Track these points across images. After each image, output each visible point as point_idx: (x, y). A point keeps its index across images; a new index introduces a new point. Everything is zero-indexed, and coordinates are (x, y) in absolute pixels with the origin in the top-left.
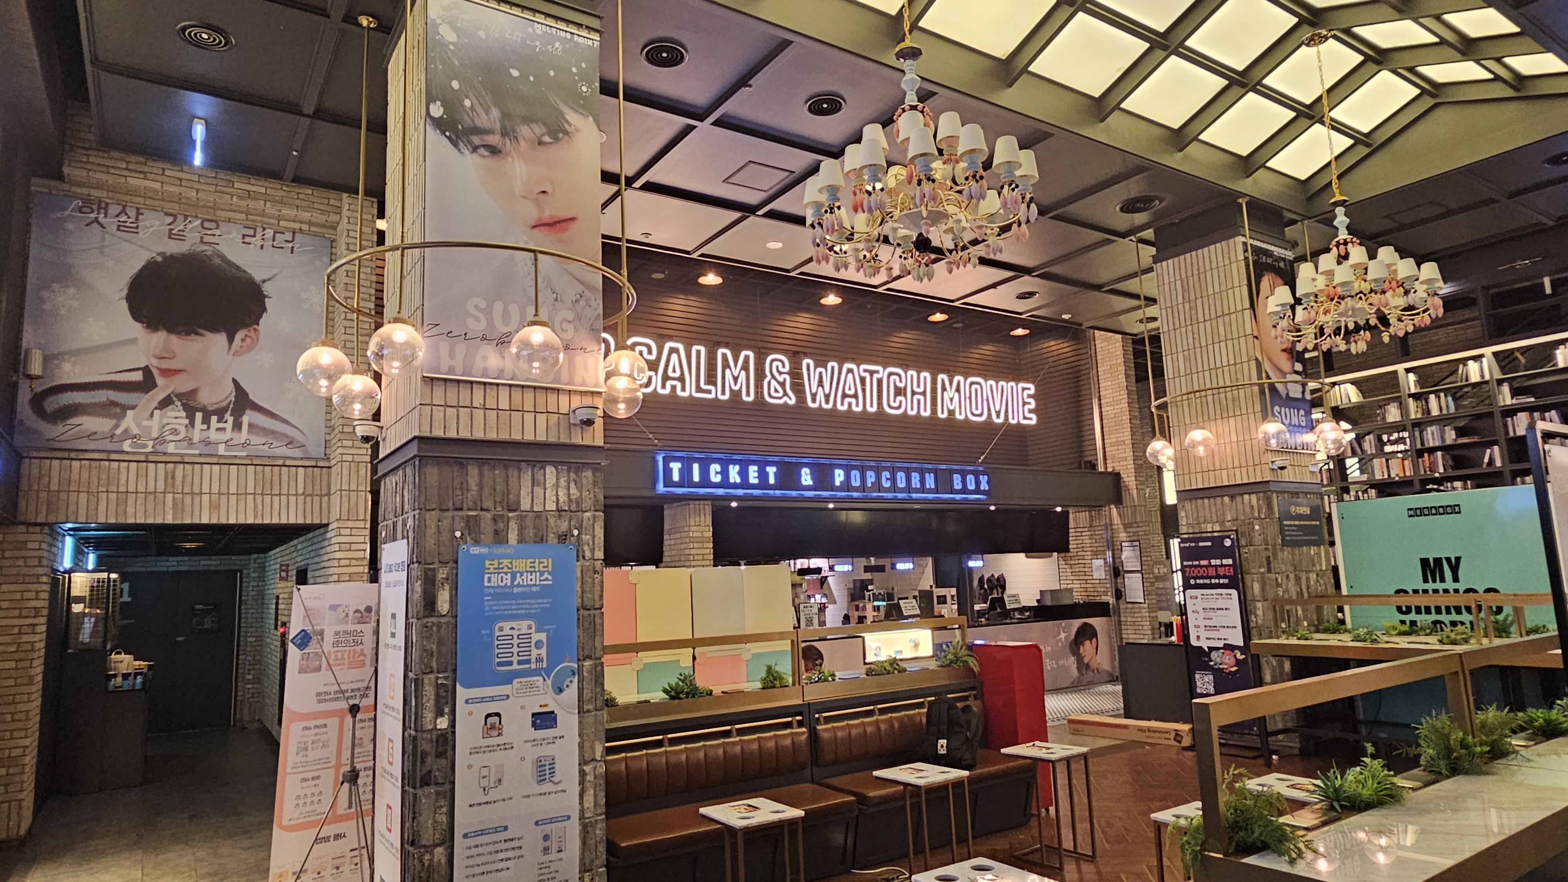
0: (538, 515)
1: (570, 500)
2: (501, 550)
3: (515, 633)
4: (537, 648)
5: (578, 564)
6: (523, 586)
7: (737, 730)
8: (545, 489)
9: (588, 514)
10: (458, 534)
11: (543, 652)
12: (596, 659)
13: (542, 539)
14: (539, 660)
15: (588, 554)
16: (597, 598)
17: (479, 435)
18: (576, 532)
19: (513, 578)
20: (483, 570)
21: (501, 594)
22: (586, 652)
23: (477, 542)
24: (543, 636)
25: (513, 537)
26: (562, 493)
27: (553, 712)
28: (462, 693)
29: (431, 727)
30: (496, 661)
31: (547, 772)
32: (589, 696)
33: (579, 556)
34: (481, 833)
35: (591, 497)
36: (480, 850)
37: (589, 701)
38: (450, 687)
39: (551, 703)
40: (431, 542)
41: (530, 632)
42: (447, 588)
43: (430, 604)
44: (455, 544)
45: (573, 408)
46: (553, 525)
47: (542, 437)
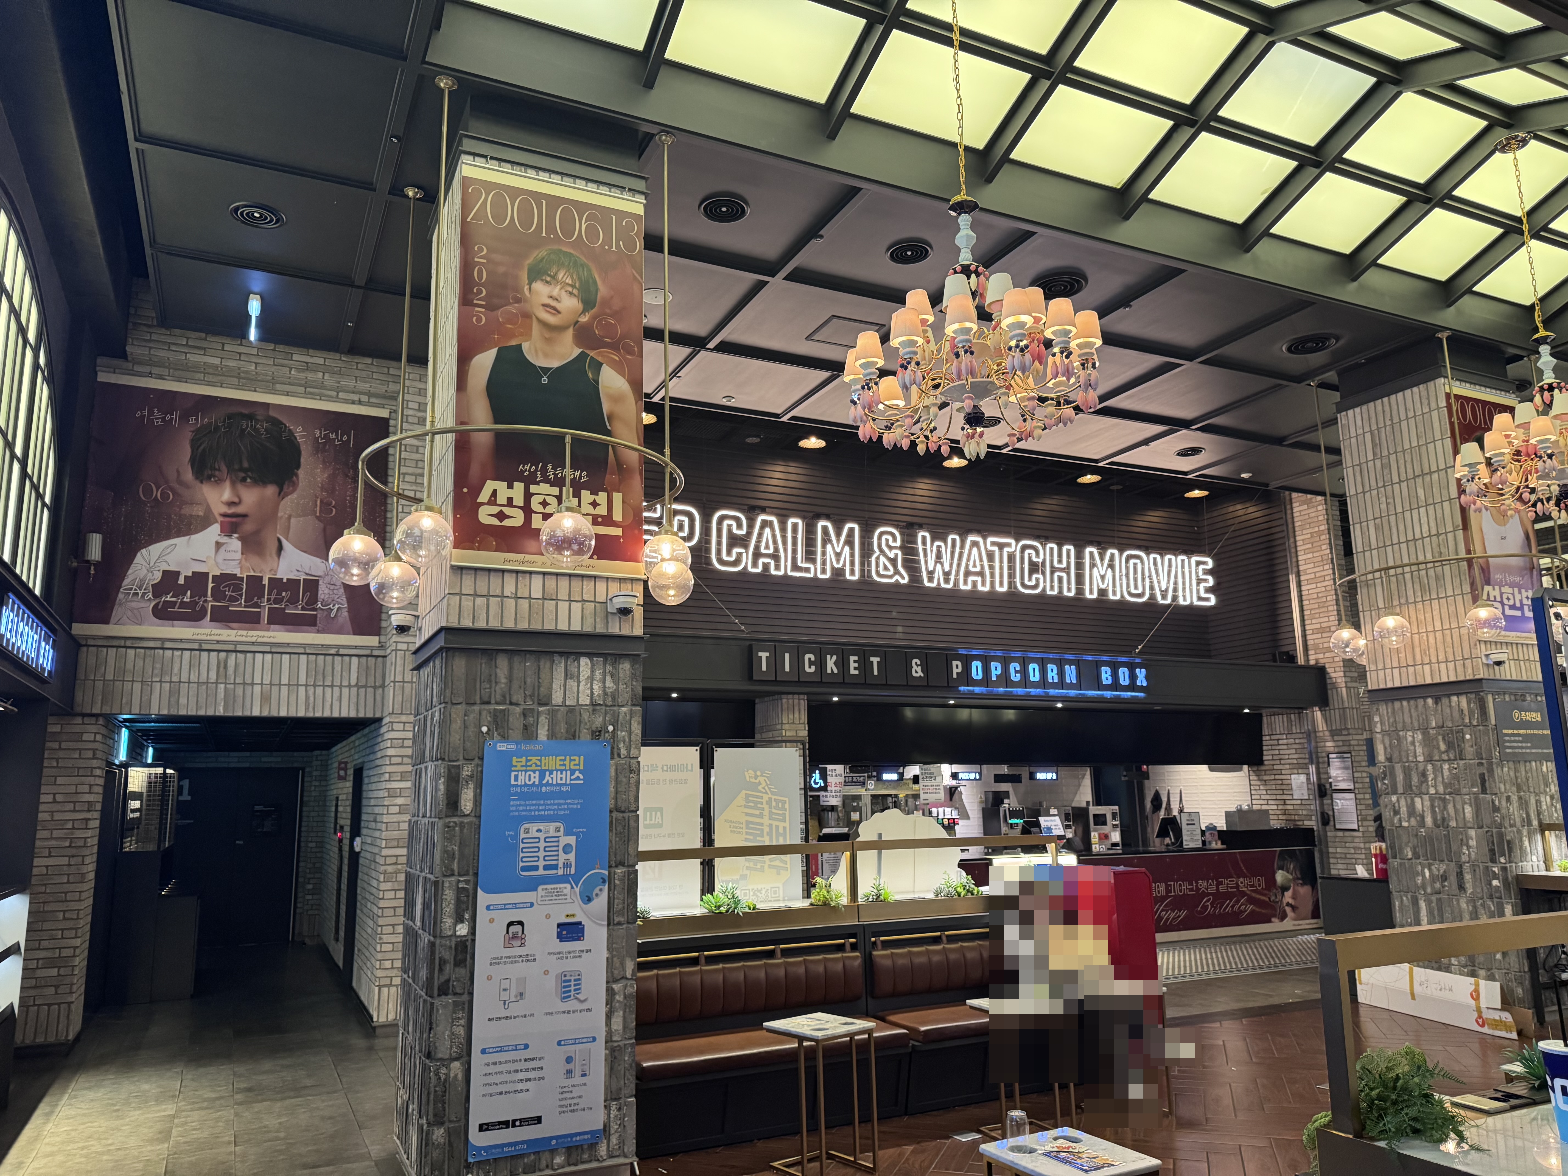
0: (571, 710)
1: (605, 694)
2: (530, 746)
3: (542, 836)
4: (565, 853)
5: (612, 762)
6: (552, 785)
8: (579, 681)
9: (624, 709)
10: (484, 729)
11: (572, 856)
12: (629, 865)
13: (574, 737)
14: (567, 865)
15: (623, 752)
16: (632, 799)
17: (509, 624)
18: (611, 728)
19: (542, 776)
20: (509, 768)
21: (529, 794)
22: (618, 858)
23: (504, 738)
24: (572, 840)
25: (543, 732)
26: (597, 687)
27: (580, 923)
28: (483, 899)
29: (449, 933)
30: (521, 864)
31: (572, 988)
32: (620, 906)
33: (614, 753)
34: (501, 1049)
35: (629, 689)
36: (499, 1068)
37: (620, 913)
38: (471, 892)
39: (579, 912)
40: (456, 738)
41: (557, 834)
42: (471, 785)
43: (453, 803)
44: (481, 739)
45: (610, 595)
46: (586, 720)
47: (576, 627)
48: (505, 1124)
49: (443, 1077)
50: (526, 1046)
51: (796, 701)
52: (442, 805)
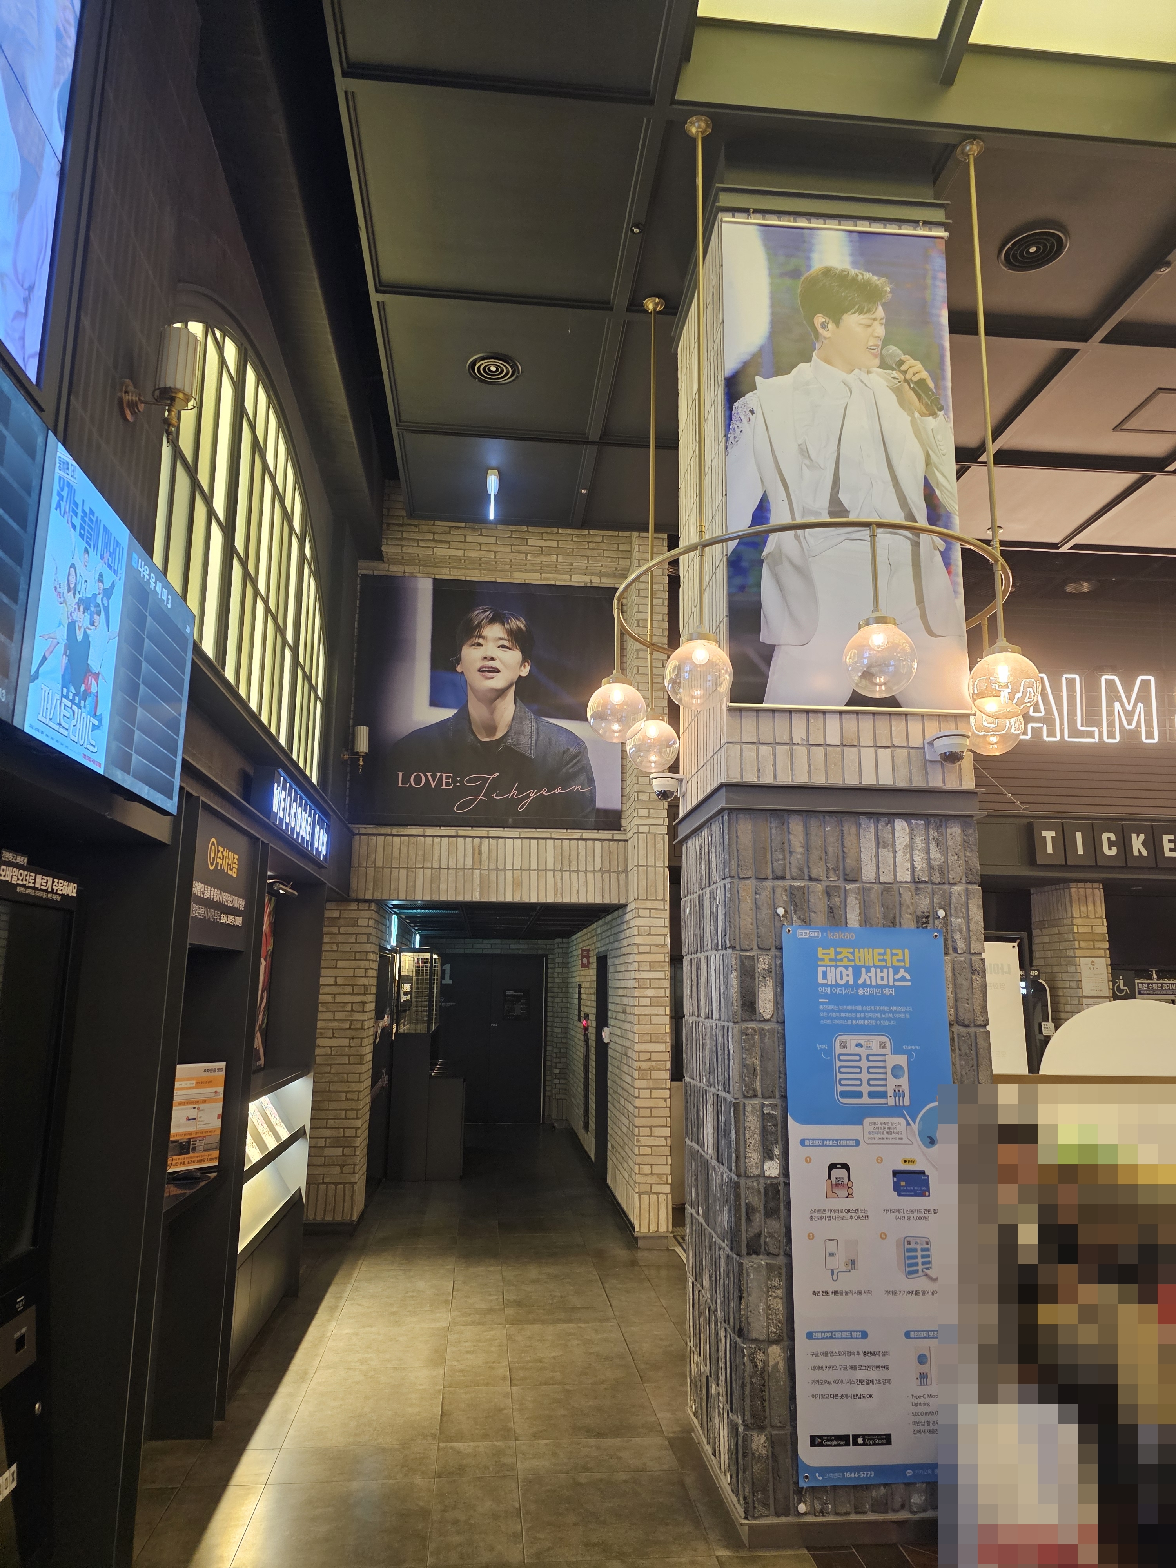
0: (887, 888)
1: (931, 867)
2: (839, 935)
3: (863, 1051)
4: (895, 1076)
5: (947, 958)
6: (870, 986)
8: (895, 852)
9: (957, 888)
10: (781, 911)
11: (904, 1082)
13: (894, 924)
15: (961, 945)
16: (978, 1010)
17: (802, 778)
18: (941, 913)
19: (857, 974)
20: (815, 961)
21: (843, 997)
23: (806, 923)
24: (902, 1060)
25: (853, 918)
26: (919, 859)
27: (923, 1173)
28: (796, 1130)
29: (757, 1172)
30: (840, 1088)
31: (920, 1260)
33: (949, 947)
34: (832, 1335)
35: (961, 862)
36: (830, 1361)
38: (779, 1119)
39: (919, 1158)
40: (746, 920)
41: (883, 1051)
42: (770, 982)
43: (749, 1004)
44: (778, 924)
45: (928, 738)
46: (908, 902)
47: (886, 780)
48: (844, 1440)
49: (760, 1365)
50: (865, 1335)
52: (736, 1006)
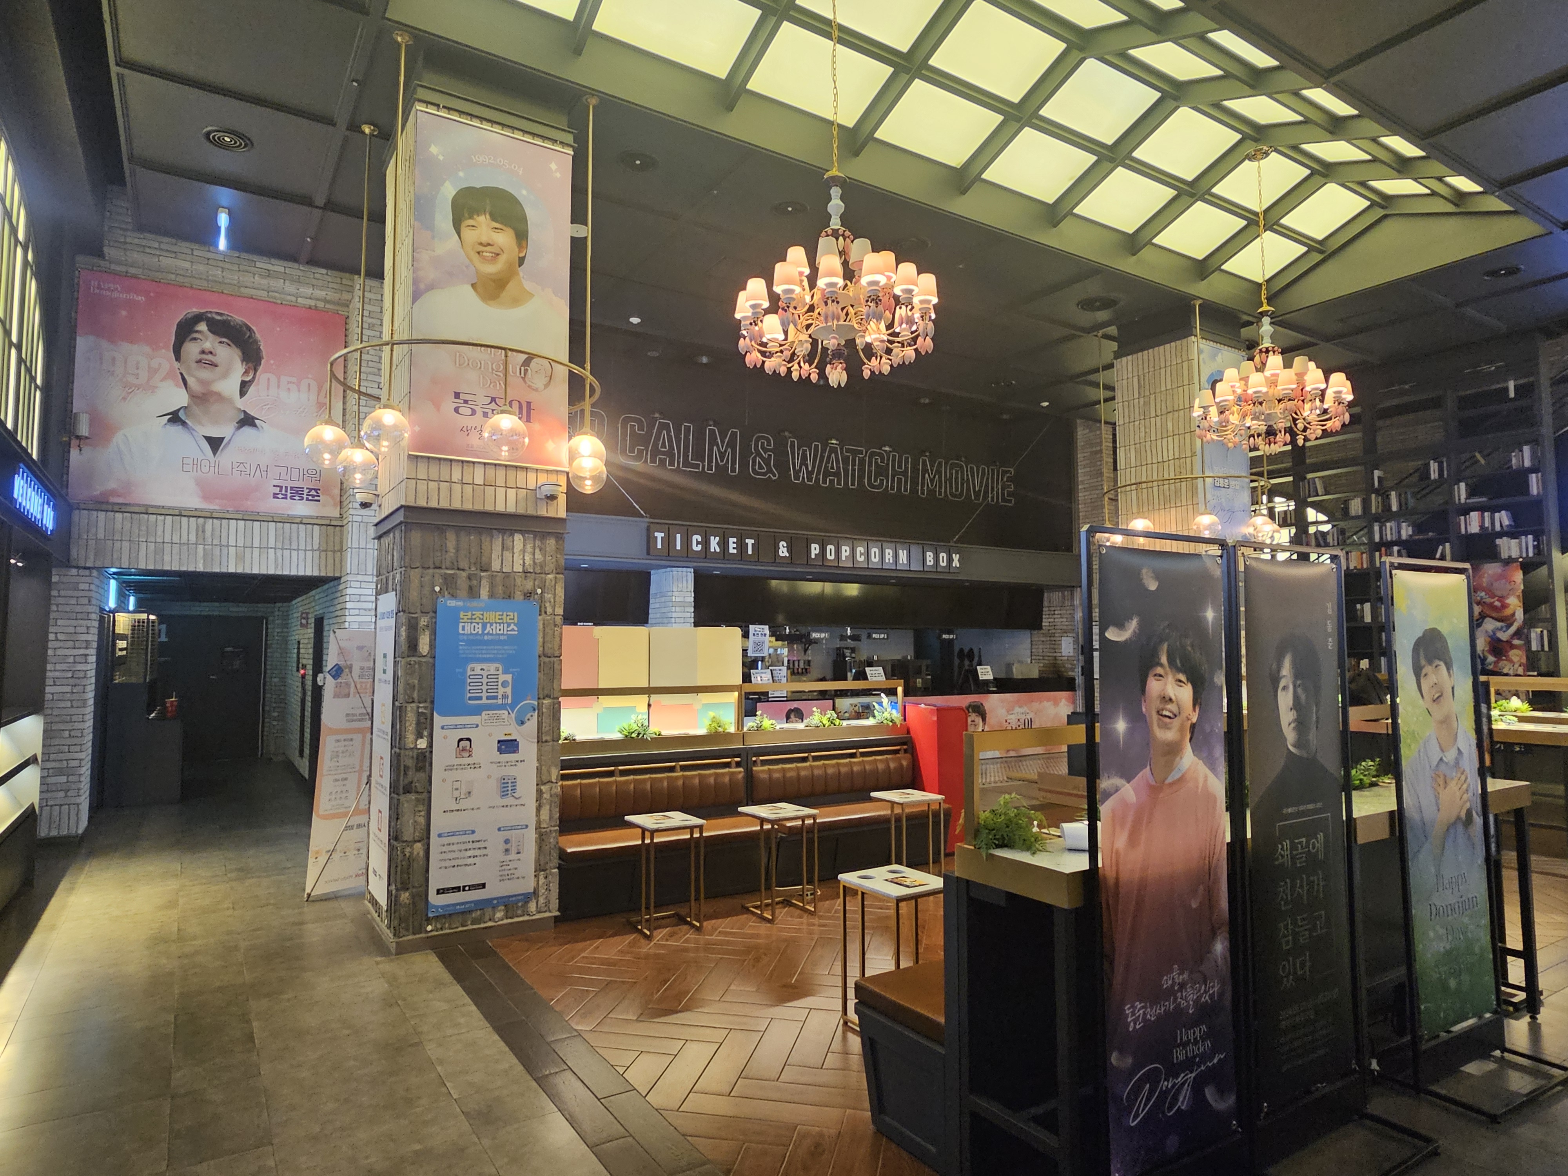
0: (507, 575)
1: (535, 563)
2: (474, 603)
3: (485, 673)
4: (504, 686)
5: (540, 618)
6: (492, 634)
7: (681, 766)
8: (513, 553)
9: (549, 576)
10: (437, 589)
11: (509, 690)
12: (554, 698)
13: (510, 597)
14: (505, 696)
15: (549, 610)
16: (556, 649)
17: (456, 505)
18: (539, 591)
19: (484, 627)
20: (457, 620)
21: (475, 641)
22: (546, 692)
23: (453, 596)
24: (509, 677)
26: (528, 558)
27: (516, 740)
28: (438, 720)
29: (412, 746)
30: (469, 695)
31: (510, 789)
32: (547, 728)
33: (542, 611)
34: (453, 834)
35: (554, 560)
36: (452, 848)
37: (547, 733)
38: (429, 716)
39: (514, 732)
40: (414, 595)
41: (497, 673)
42: (427, 633)
43: (413, 646)
44: (435, 597)
45: (539, 484)
46: (519, 584)
47: (511, 509)
48: (457, 889)
49: (408, 855)
50: (473, 832)
51: (684, 573)
52: (404, 647)
